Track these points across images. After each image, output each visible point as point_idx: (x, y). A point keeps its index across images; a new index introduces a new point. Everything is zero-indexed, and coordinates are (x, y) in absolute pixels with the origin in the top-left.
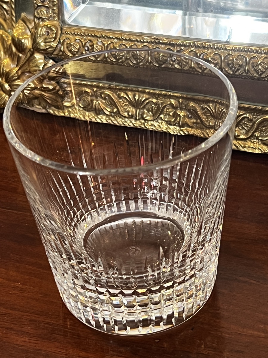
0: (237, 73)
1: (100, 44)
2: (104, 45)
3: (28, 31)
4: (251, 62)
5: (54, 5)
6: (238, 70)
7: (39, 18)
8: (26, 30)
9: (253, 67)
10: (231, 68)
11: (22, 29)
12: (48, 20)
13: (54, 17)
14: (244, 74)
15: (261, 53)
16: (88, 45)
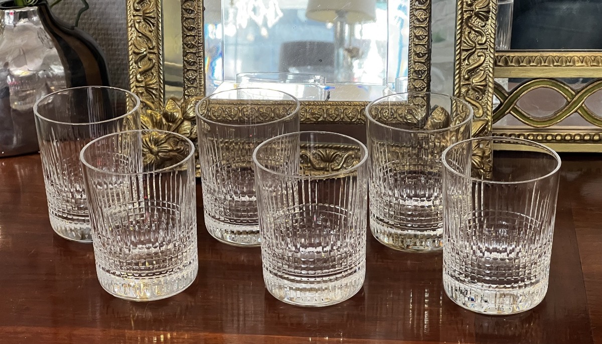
0: (336, 120)
1: (236, 109)
2: (239, 109)
3: (177, 106)
4: (345, 112)
5: (201, 86)
6: (336, 118)
7: (188, 96)
8: (176, 106)
9: (346, 115)
10: (331, 117)
11: (173, 106)
12: (196, 96)
13: (200, 94)
14: (341, 120)
15: (350, 105)
16: (227, 110)
